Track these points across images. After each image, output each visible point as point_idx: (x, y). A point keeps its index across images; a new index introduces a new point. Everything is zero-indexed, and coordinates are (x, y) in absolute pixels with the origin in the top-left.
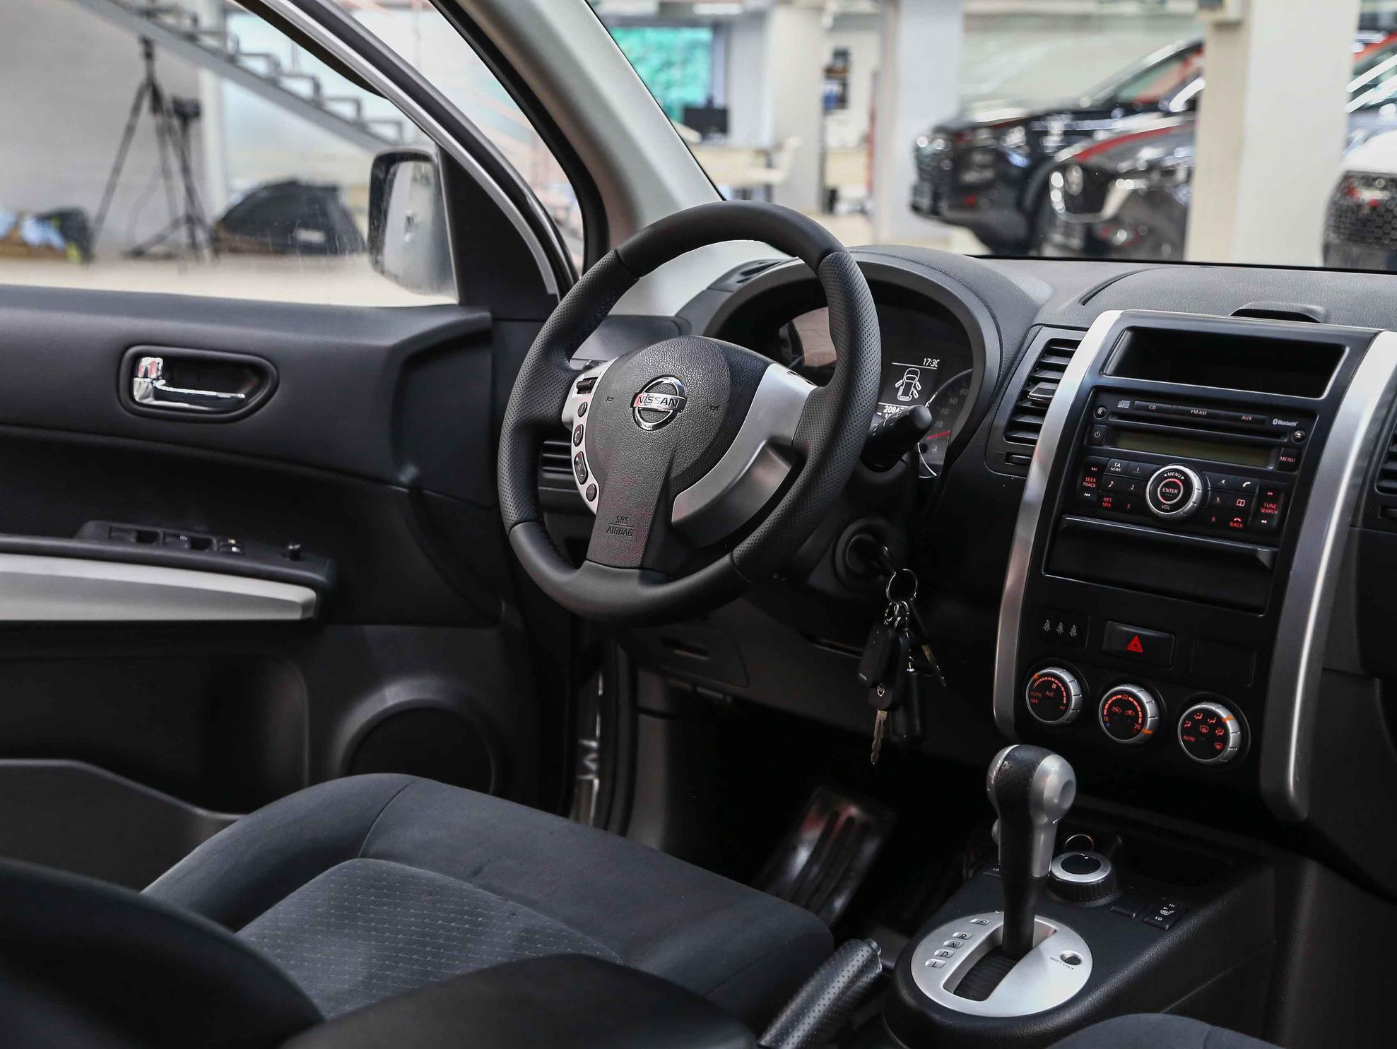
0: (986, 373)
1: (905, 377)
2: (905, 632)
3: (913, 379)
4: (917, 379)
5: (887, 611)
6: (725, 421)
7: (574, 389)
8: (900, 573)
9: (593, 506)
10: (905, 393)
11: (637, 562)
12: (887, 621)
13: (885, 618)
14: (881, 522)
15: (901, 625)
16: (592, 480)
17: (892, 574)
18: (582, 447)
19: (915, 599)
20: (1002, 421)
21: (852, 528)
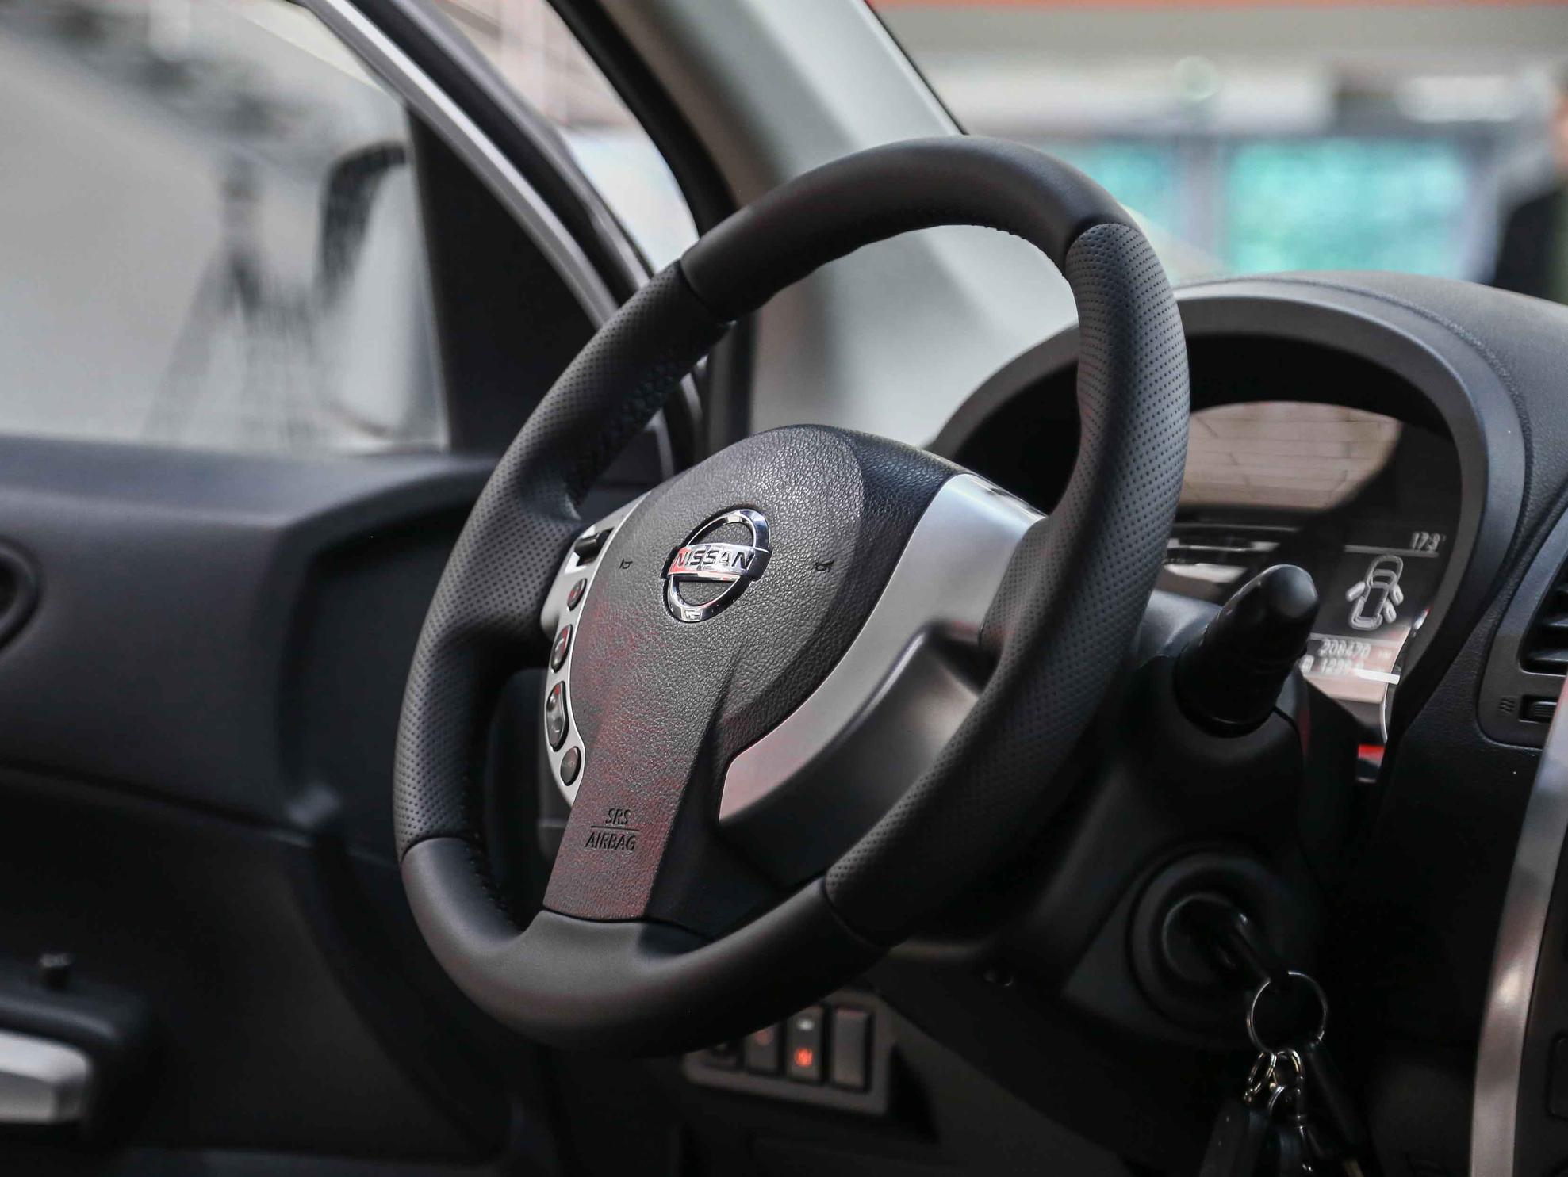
0: (1488, 517)
1: (1370, 576)
2: (1295, 1124)
3: (1387, 579)
4: (1396, 578)
5: (1254, 1070)
6: (842, 591)
7: (573, 557)
8: (1283, 984)
9: (571, 793)
10: (1369, 611)
11: (638, 908)
12: (1252, 1094)
13: (1247, 1086)
14: (1244, 866)
15: (1285, 1107)
16: (575, 739)
17: (1260, 982)
18: (565, 674)
19: (1319, 1047)
20: (1516, 624)
21: (1172, 876)
